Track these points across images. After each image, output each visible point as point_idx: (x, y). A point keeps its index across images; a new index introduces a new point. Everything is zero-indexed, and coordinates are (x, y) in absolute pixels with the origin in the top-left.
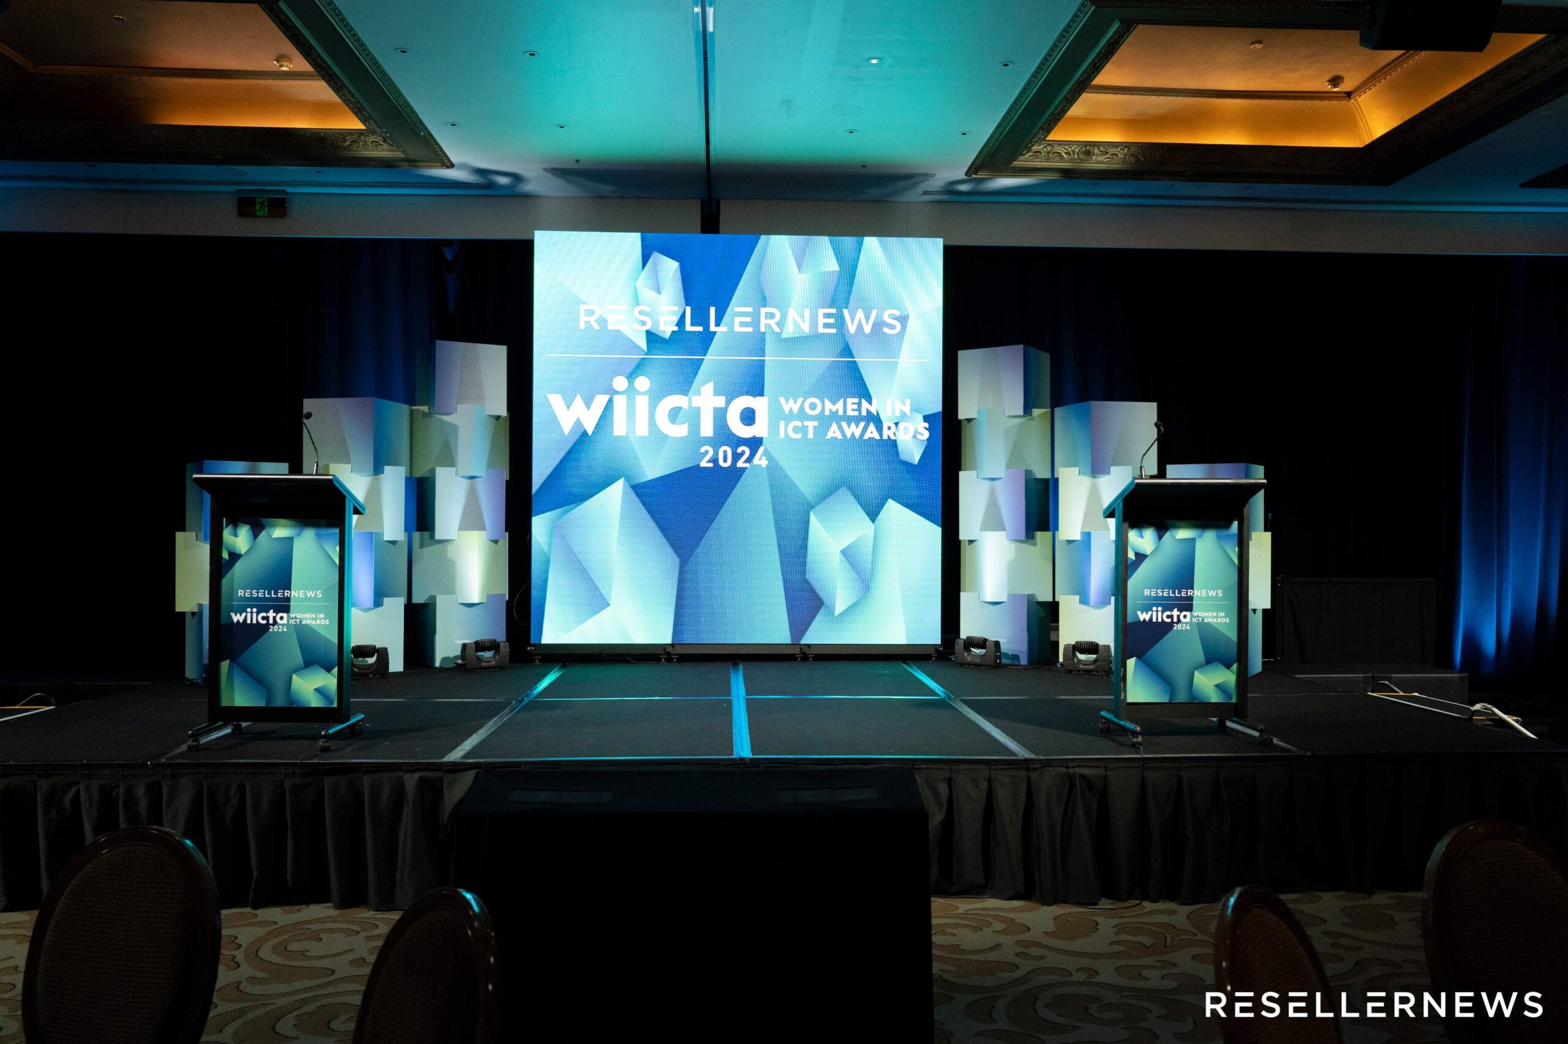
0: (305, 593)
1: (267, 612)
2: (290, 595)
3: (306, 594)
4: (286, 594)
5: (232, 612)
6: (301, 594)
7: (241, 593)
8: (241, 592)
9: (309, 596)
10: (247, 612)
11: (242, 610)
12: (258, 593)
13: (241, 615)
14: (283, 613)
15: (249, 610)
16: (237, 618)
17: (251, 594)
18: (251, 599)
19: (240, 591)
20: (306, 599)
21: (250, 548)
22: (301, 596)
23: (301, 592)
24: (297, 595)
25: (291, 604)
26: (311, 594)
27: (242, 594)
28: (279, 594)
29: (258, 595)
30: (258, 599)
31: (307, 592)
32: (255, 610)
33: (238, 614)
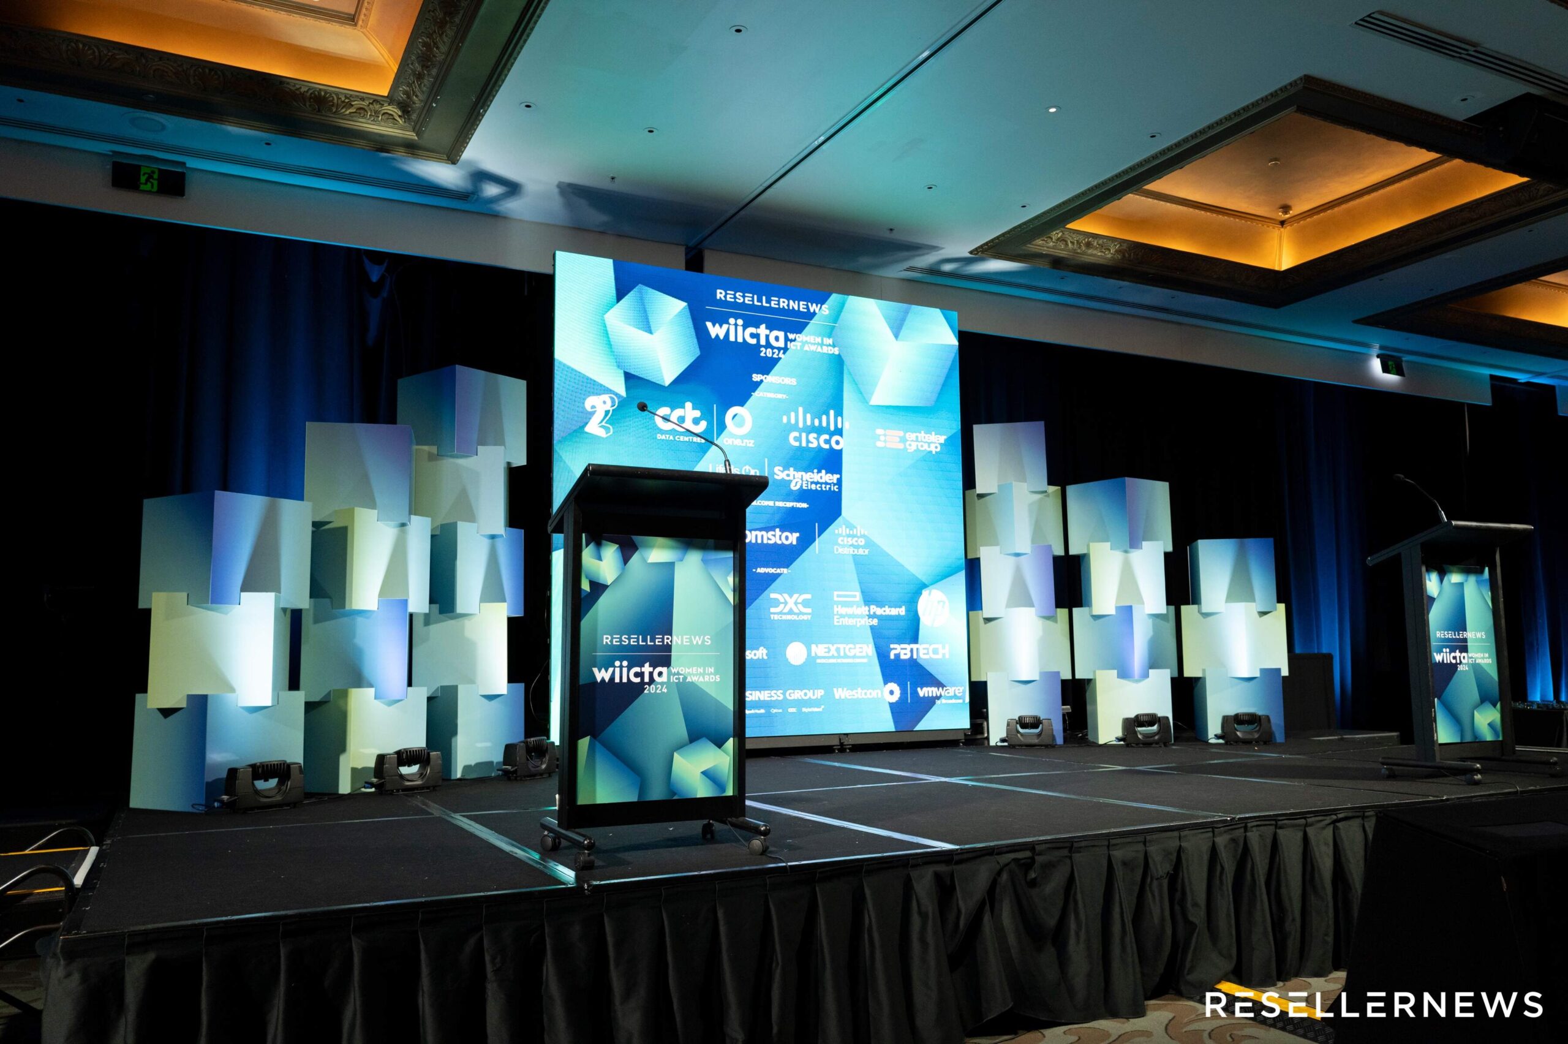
0: (690, 638)
1: (642, 666)
2: (671, 641)
3: (691, 641)
4: (666, 641)
5: (595, 667)
6: (685, 640)
7: (606, 640)
8: (607, 638)
9: (695, 643)
10: (615, 667)
11: (608, 664)
12: (629, 639)
13: (606, 671)
14: (663, 667)
15: (617, 663)
16: (601, 675)
17: (621, 641)
18: (621, 648)
19: (605, 636)
20: (692, 647)
21: (616, 579)
22: (685, 643)
23: (685, 637)
24: (679, 642)
25: (672, 654)
26: (697, 640)
27: (608, 641)
28: (657, 640)
29: (630, 642)
30: (629, 648)
31: (693, 637)
32: (625, 663)
33: (603, 670)
